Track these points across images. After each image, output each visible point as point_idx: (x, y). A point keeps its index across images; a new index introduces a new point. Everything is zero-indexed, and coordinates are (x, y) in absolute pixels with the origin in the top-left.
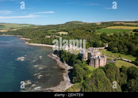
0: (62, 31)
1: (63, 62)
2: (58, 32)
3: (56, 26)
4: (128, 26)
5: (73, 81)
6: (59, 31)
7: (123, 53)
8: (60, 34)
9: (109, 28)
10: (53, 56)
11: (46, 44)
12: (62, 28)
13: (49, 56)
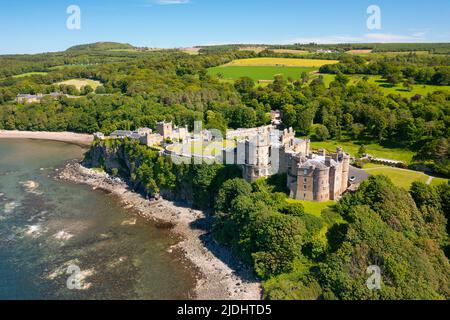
0: (72, 77)
1: (147, 194)
2: (59, 80)
3: (38, 60)
4: (287, 56)
5: (258, 270)
6: (61, 75)
7: (348, 140)
8: (74, 87)
9: (237, 62)
10: (90, 177)
11: (28, 129)
12: (70, 67)
13: (66, 175)
